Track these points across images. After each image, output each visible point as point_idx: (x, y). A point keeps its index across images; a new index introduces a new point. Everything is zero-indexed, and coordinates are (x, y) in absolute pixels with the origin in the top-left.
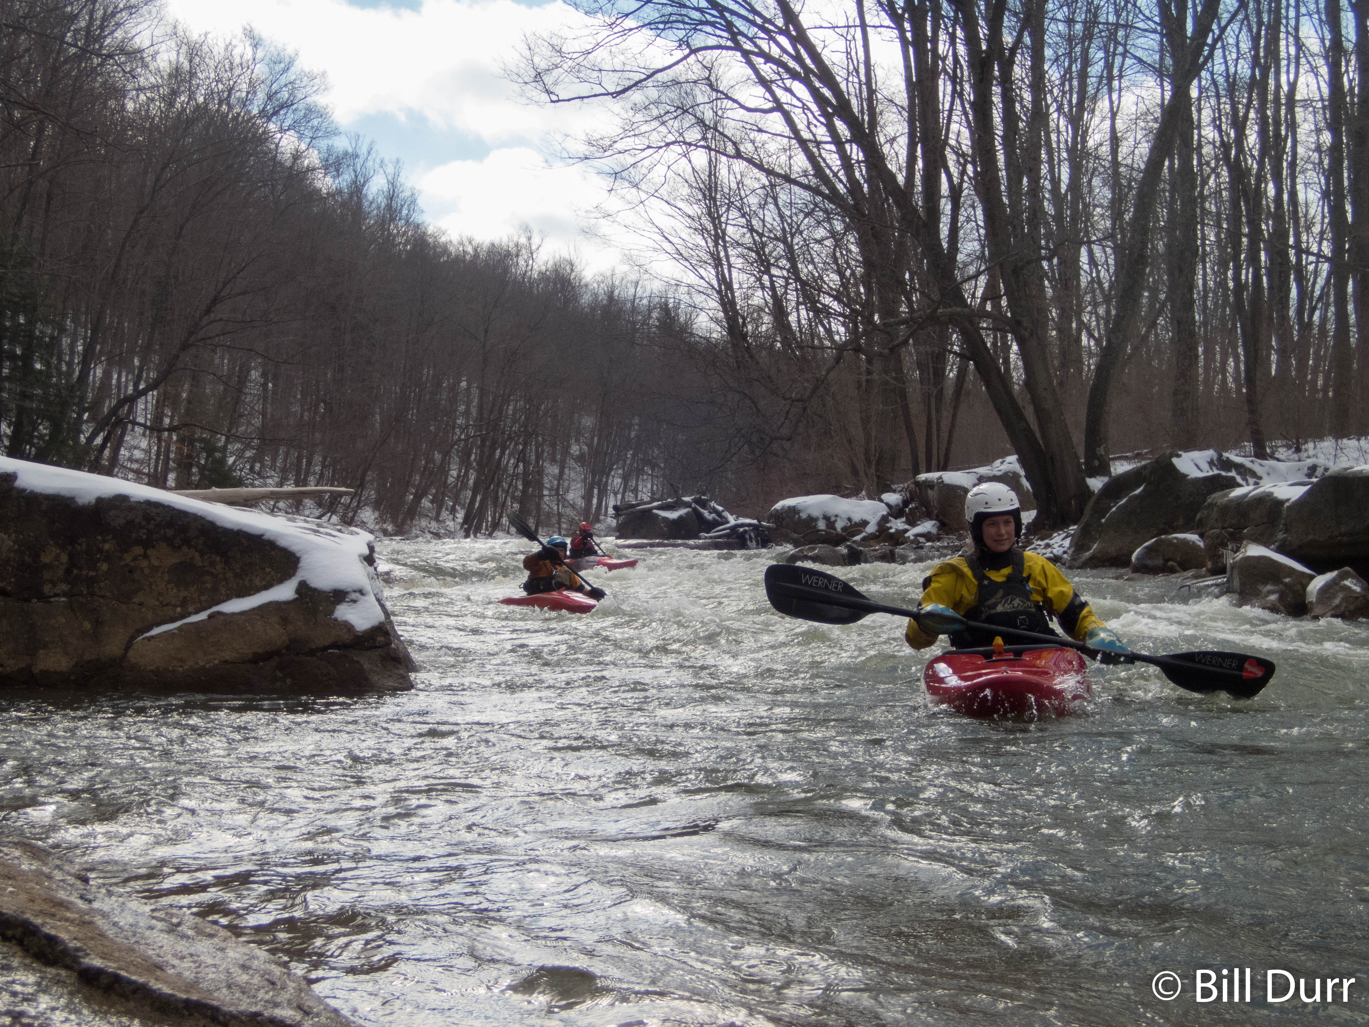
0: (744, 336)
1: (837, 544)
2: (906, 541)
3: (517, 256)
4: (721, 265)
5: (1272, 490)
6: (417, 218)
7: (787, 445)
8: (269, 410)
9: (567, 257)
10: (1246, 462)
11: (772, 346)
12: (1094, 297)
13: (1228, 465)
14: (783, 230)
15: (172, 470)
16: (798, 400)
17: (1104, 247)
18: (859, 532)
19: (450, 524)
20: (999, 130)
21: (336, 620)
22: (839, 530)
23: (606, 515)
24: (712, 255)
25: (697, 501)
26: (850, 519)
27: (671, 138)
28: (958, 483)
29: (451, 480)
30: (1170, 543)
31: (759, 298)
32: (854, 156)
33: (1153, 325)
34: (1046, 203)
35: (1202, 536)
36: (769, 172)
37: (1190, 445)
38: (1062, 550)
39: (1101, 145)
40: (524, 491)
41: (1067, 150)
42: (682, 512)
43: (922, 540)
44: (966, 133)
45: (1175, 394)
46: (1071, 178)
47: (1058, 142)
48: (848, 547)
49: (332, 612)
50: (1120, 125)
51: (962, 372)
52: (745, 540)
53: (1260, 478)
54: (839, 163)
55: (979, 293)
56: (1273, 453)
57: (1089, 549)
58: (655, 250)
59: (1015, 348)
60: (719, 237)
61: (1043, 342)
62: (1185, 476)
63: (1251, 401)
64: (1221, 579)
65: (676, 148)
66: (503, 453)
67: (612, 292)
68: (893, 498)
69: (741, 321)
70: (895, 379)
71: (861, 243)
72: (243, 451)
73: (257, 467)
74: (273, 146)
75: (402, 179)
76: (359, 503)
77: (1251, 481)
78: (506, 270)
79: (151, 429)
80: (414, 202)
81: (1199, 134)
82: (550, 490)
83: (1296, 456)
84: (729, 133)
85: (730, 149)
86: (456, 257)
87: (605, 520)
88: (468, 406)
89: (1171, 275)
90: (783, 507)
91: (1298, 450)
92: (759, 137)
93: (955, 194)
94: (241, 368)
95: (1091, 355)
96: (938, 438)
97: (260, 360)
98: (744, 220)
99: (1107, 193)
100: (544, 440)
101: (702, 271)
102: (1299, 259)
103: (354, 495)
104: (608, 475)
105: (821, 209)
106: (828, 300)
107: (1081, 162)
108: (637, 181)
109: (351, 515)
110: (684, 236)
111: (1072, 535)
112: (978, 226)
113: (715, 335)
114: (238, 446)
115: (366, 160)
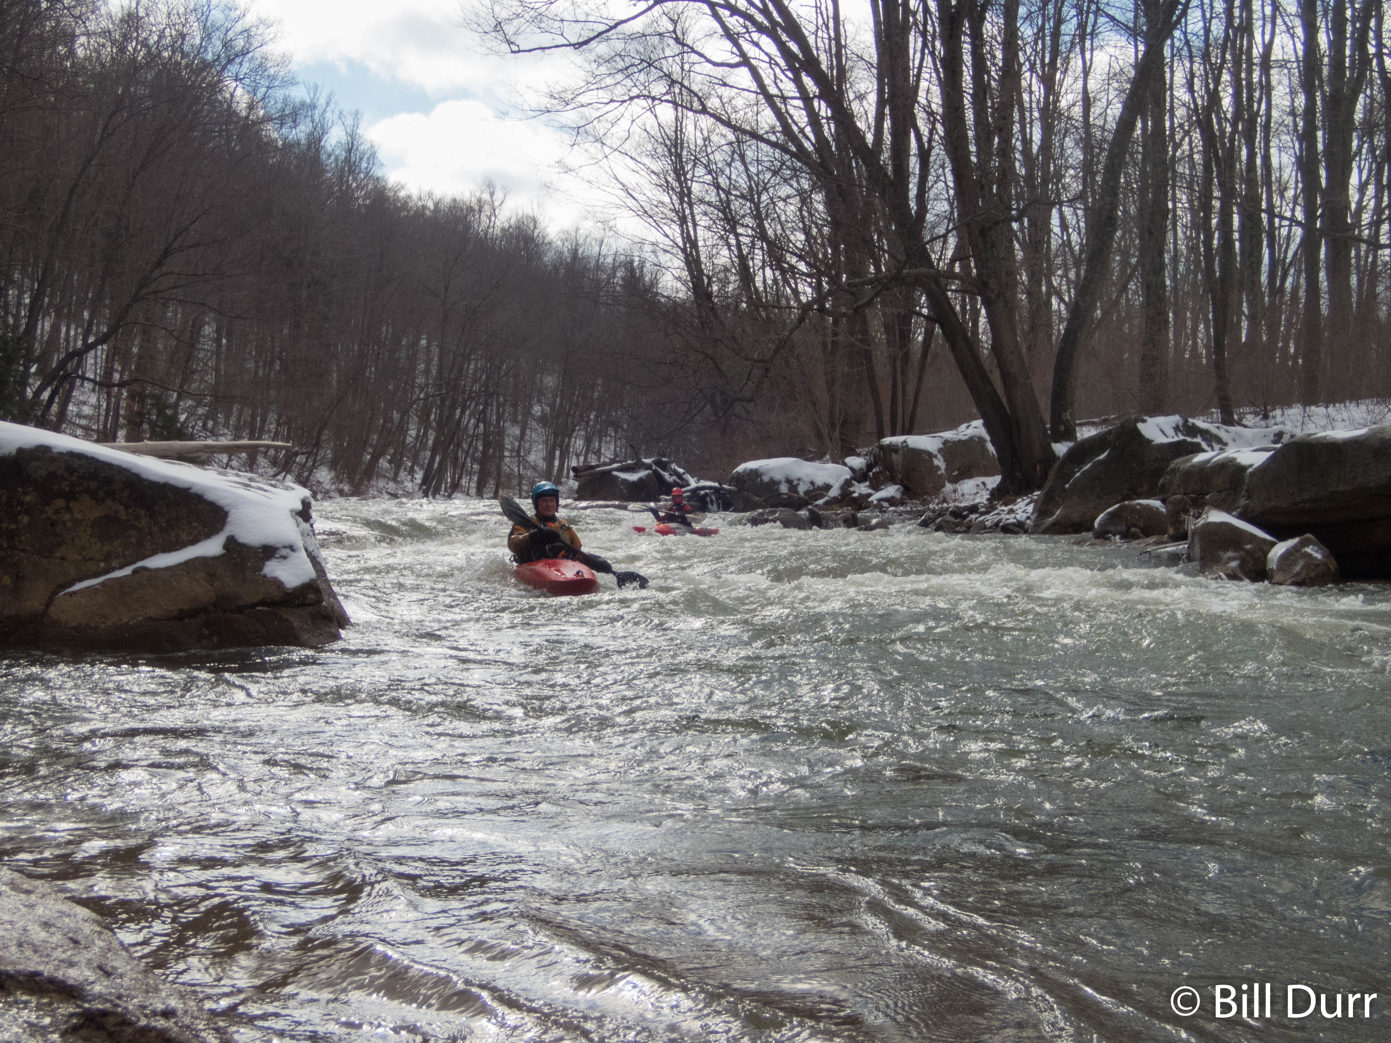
0: (709, 295)
1: (799, 508)
2: (869, 505)
3: (480, 212)
4: (686, 222)
5: (1235, 455)
6: (377, 172)
7: (750, 406)
8: (222, 367)
9: (531, 214)
10: (1212, 428)
11: (737, 306)
12: (1065, 260)
13: (1193, 431)
14: (750, 188)
15: (121, 427)
16: (759, 361)
17: (1075, 209)
18: (822, 496)
19: (409, 485)
20: (968, 87)
21: (265, 576)
22: (801, 493)
23: (568, 477)
24: (677, 212)
25: (658, 463)
26: (812, 483)
27: (635, 92)
28: (923, 447)
29: (409, 440)
30: (1133, 509)
31: (724, 257)
32: (823, 113)
33: (1125, 288)
34: (1017, 164)
35: (1164, 501)
36: (736, 129)
37: (1158, 409)
38: (1025, 515)
39: (1074, 105)
40: (484, 453)
41: (1040, 110)
42: (642, 474)
43: (885, 504)
44: (936, 90)
45: (1143, 358)
46: (1043, 140)
47: (1031, 101)
48: (809, 510)
49: (261, 569)
50: (1092, 85)
51: (929, 334)
52: (706, 503)
53: (1226, 444)
54: (806, 119)
55: (949, 253)
56: (1241, 419)
57: (1053, 514)
58: (619, 207)
59: (983, 311)
60: (684, 194)
61: (1011, 306)
62: (1149, 441)
63: (1219, 366)
64: (1182, 547)
65: (642, 103)
66: (463, 413)
67: (576, 250)
68: (856, 462)
69: (706, 281)
70: (861, 341)
71: (829, 203)
72: (196, 407)
73: (210, 424)
74: (228, 96)
75: (360, 131)
76: (314, 462)
77: (1217, 447)
78: (468, 226)
79: (101, 384)
80: (373, 155)
81: (1172, 96)
82: (511, 451)
83: (1263, 423)
84: (695, 88)
85: (696, 105)
86: (416, 212)
87: (566, 483)
88: (428, 362)
89: (1142, 238)
90: (745, 470)
91: (1266, 417)
92: (726, 93)
93: (924, 155)
94: (194, 323)
95: (1061, 319)
96: (903, 402)
97: (212, 315)
98: (709, 177)
99: (1078, 155)
100: (506, 401)
101: (666, 229)
102: (1271, 222)
103: (309, 454)
104: (570, 437)
105: (788, 168)
106: (794, 260)
107: (1053, 123)
108: (601, 134)
109: (306, 474)
110: (649, 194)
111: (1035, 501)
112: (947, 186)
113: (680, 295)
114: (190, 402)
115: (324, 111)
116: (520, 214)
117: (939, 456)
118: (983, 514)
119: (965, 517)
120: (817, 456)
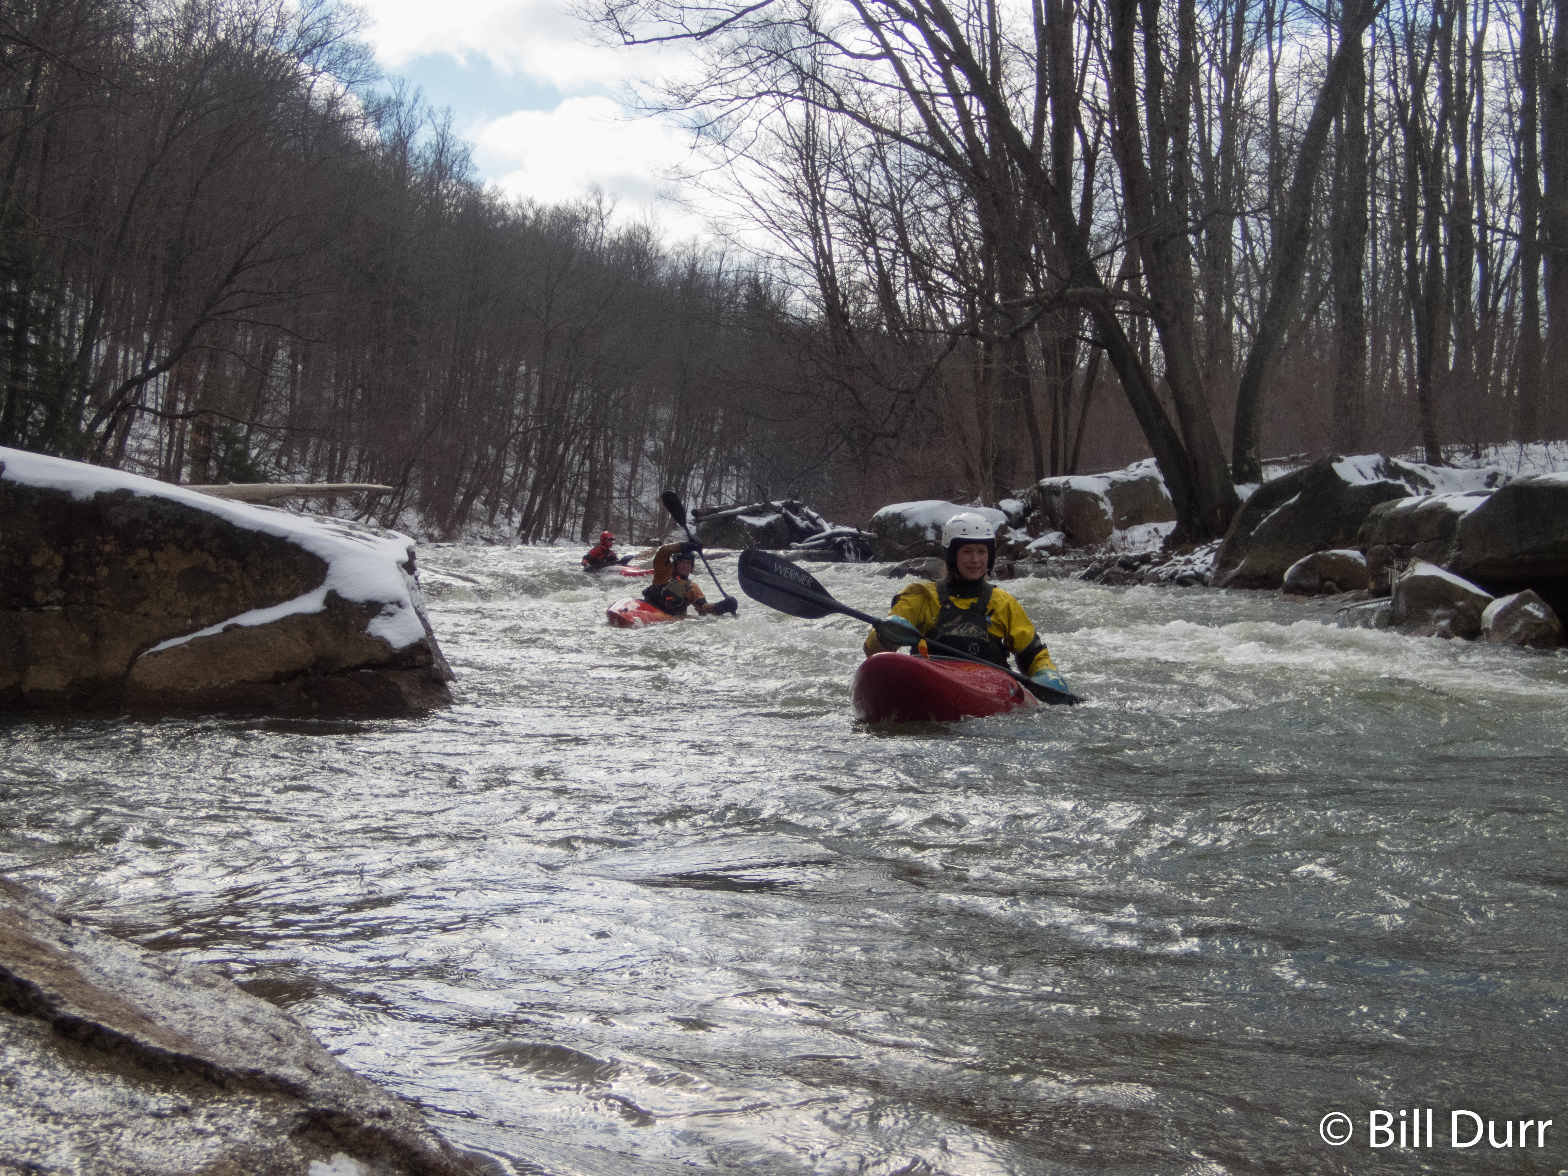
0: (845, 317)
2: (1026, 554)
3: (586, 221)
4: (820, 235)
5: (1444, 500)
6: (473, 177)
7: (892, 443)
8: (298, 396)
9: (643, 224)
10: (1417, 468)
11: (877, 328)
12: (1247, 277)
13: (1396, 471)
14: (892, 195)
15: (186, 463)
16: (907, 392)
17: (1259, 219)
19: (506, 529)
20: (1141, 83)
21: (370, 635)
24: (809, 223)
25: (789, 506)
27: (762, 88)
28: (1087, 489)
29: (506, 478)
30: (1328, 560)
31: (862, 273)
32: (974, 111)
33: (1315, 310)
34: (1194, 168)
35: (1364, 552)
36: (876, 128)
37: (1353, 448)
38: (1204, 567)
39: (1258, 101)
40: (590, 493)
41: (1221, 108)
42: (771, 518)
43: (1045, 553)
44: (1103, 86)
45: (1339, 388)
46: (1223, 140)
47: (1210, 97)
49: (365, 627)
50: (1281, 79)
51: (1094, 361)
52: (843, 551)
53: (1433, 487)
54: (956, 118)
55: (1115, 271)
56: (1448, 458)
57: (1236, 565)
58: (743, 218)
59: (1156, 334)
60: (817, 202)
61: (1187, 329)
62: (1346, 484)
63: (1425, 399)
64: (1385, 603)
66: (566, 448)
67: (694, 265)
68: (1012, 505)
69: (841, 300)
70: (1018, 369)
71: (981, 212)
72: (269, 442)
73: (284, 460)
74: (304, 91)
75: (453, 131)
76: (401, 503)
77: (1422, 490)
78: (572, 238)
79: (163, 415)
80: (466, 158)
81: (1372, 92)
82: (620, 491)
83: (1474, 463)
84: (828, 82)
85: (831, 101)
86: (515, 222)
88: (527, 393)
89: (1335, 252)
90: (887, 515)
91: (1477, 456)
92: (865, 88)
93: (1090, 156)
94: (266, 347)
95: (1242, 344)
96: (1065, 437)
97: (288, 338)
98: (846, 183)
99: (1264, 158)
100: (614, 435)
101: (797, 242)
102: (1483, 236)
103: (395, 494)
104: (687, 474)
105: (935, 172)
106: (941, 277)
107: (1235, 121)
108: (723, 137)
109: (391, 517)
110: (777, 202)
111: (1216, 551)
112: (1115, 193)
113: (811, 316)
114: (262, 436)
115: (412, 108)
116: (631, 224)
117: (1106, 499)
118: (1156, 564)
119: (1137, 567)
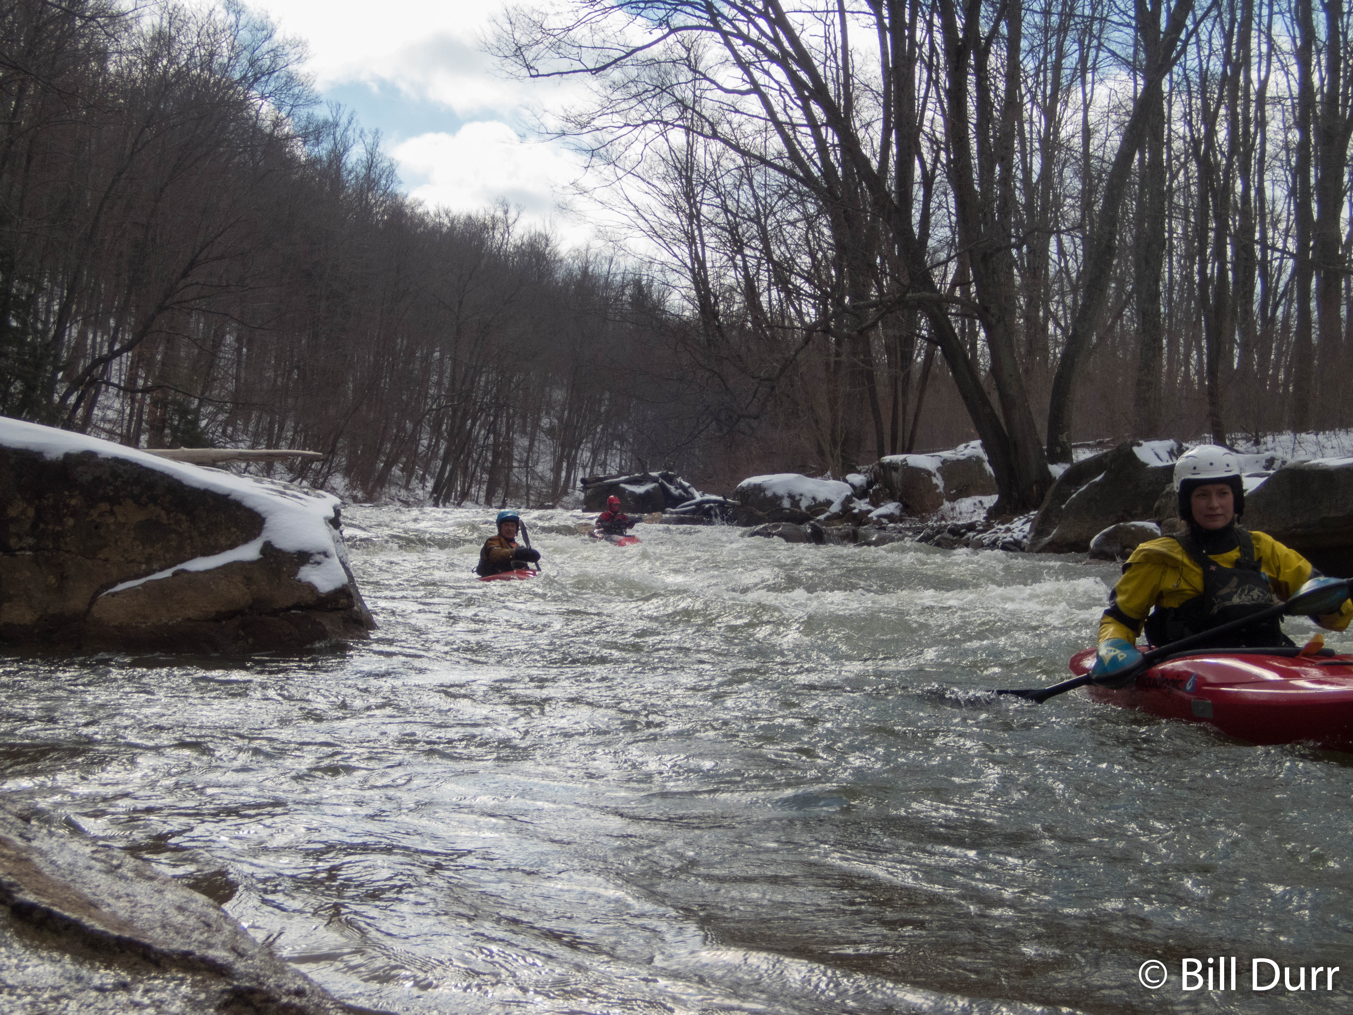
0: (716, 314)
1: (801, 523)
2: (869, 521)
3: (493, 229)
4: (695, 244)
6: (400, 190)
7: (755, 423)
8: (243, 375)
9: (543, 232)
11: (743, 326)
12: (1061, 287)
14: (757, 211)
15: (145, 431)
16: (767, 380)
17: (1073, 237)
18: (823, 512)
19: (420, 493)
20: (973, 117)
21: (299, 581)
22: (803, 509)
23: (574, 488)
24: (686, 233)
25: (664, 476)
26: (814, 499)
27: (648, 117)
28: (923, 466)
29: (421, 449)
30: (1128, 530)
31: (731, 278)
32: (830, 140)
33: (1120, 315)
34: (1017, 193)
35: (1159, 524)
36: (744, 153)
37: (1152, 434)
38: (1022, 534)
39: (1073, 136)
40: (494, 463)
41: (1040, 141)
42: (649, 486)
43: (885, 521)
44: (939, 120)
45: (1139, 383)
46: (1042, 169)
47: (1032, 132)
48: (812, 525)
49: (296, 573)
50: (1093, 117)
51: (930, 357)
52: (711, 516)
54: (814, 146)
55: (950, 278)
56: (1233, 444)
57: (1049, 534)
58: (629, 227)
59: (982, 334)
60: (694, 216)
61: (1010, 331)
62: (1144, 465)
63: (1213, 394)
65: (654, 127)
66: (473, 424)
67: (587, 268)
68: (857, 479)
69: (712, 300)
70: (863, 361)
71: (834, 227)
72: (216, 414)
73: (230, 430)
74: (253, 113)
75: (380, 150)
76: (330, 469)
78: (482, 242)
79: (125, 390)
80: (392, 172)
81: (1170, 130)
82: (520, 461)
83: (1254, 449)
84: (705, 113)
85: (707, 130)
86: (433, 228)
87: (573, 493)
88: (441, 376)
89: (1137, 267)
90: (749, 484)
91: (1257, 443)
92: (736, 118)
93: (928, 180)
94: (216, 332)
95: (1057, 343)
96: (904, 420)
97: (235, 325)
98: (719, 200)
99: (1077, 184)
100: (515, 413)
101: (675, 249)
102: (1264, 255)
103: (325, 461)
104: (577, 448)
105: (795, 192)
106: (799, 282)
107: (1053, 153)
108: (614, 158)
109: (321, 480)
110: (658, 214)
111: (1032, 520)
112: (949, 212)
113: (687, 313)
114: (211, 409)
115: (346, 130)
116: (533, 232)
117: (938, 475)
118: (980, 532)
119: (963, 535)
120: (817, 472)
